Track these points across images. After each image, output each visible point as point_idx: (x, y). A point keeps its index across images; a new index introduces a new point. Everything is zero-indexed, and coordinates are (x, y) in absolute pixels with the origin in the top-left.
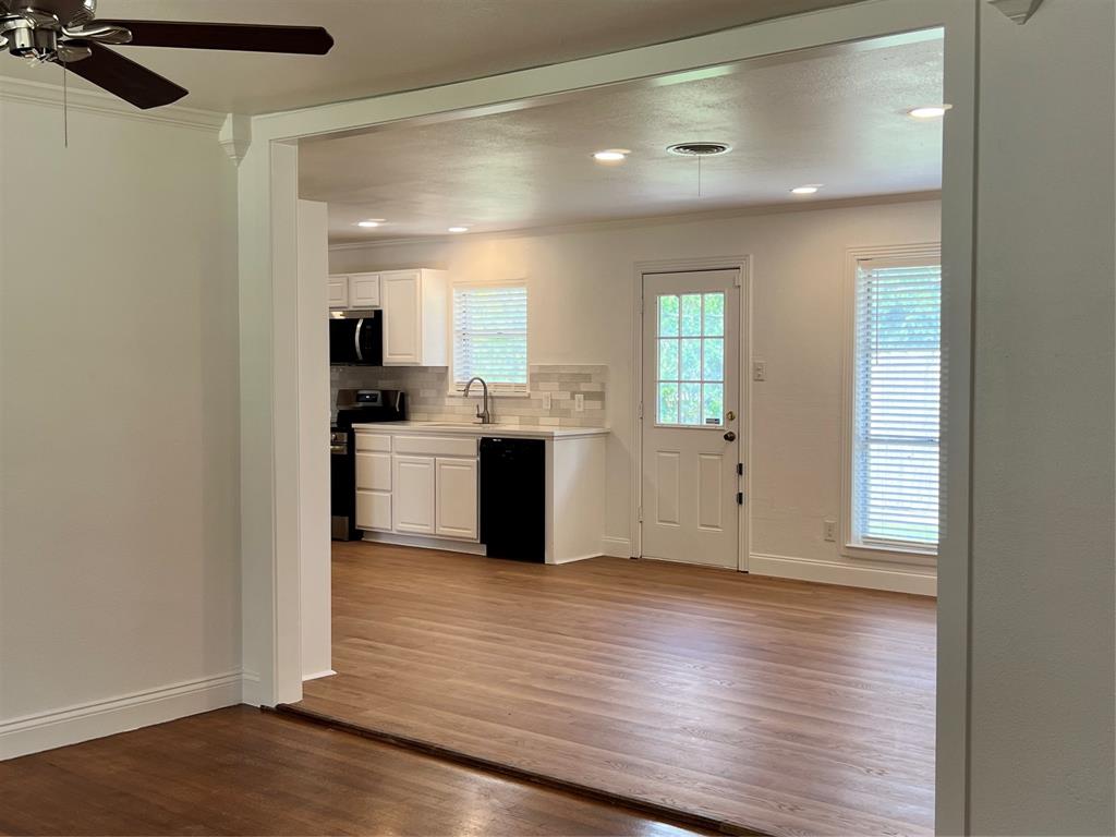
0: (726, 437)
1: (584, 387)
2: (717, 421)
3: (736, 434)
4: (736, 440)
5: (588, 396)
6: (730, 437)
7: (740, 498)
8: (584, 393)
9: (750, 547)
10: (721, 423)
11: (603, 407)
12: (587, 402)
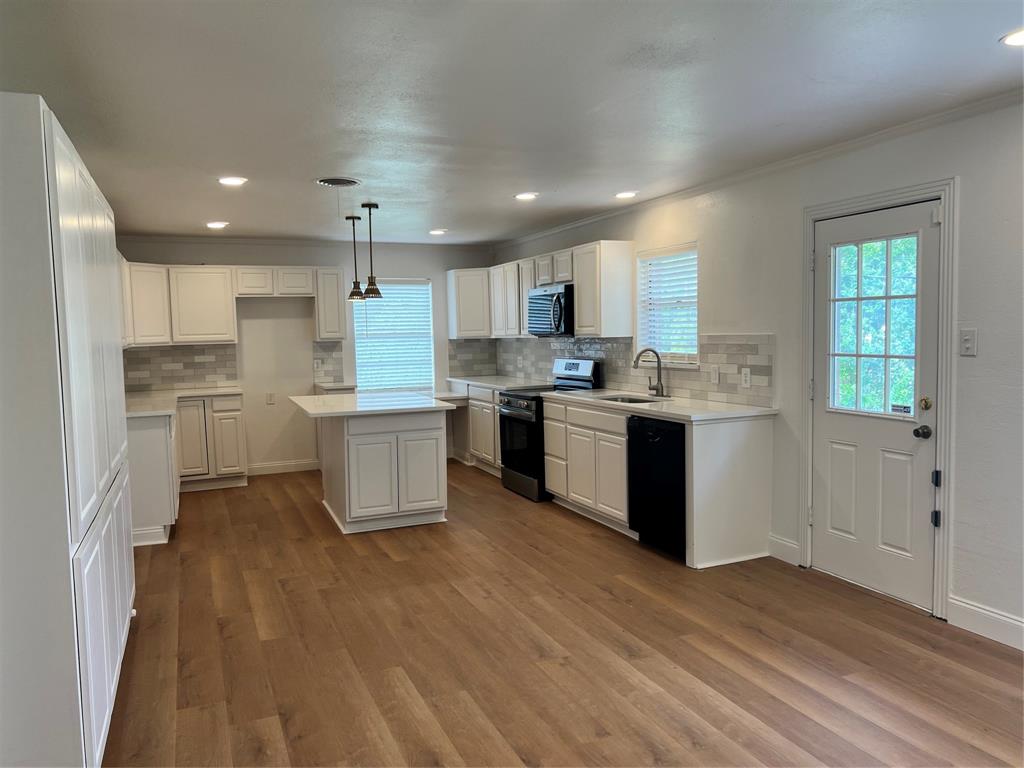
0: (917, 433)
1: (751, 360)
2: (906, 409)
3: (932, 428)
4: (932, 438)
5: (756, 370)
6: (923, 433)
7: (936, 518)
8: (751, 367)
9: (951, 587)
10: (912, 413)
11: (770, 384)
12: (753, 376)
